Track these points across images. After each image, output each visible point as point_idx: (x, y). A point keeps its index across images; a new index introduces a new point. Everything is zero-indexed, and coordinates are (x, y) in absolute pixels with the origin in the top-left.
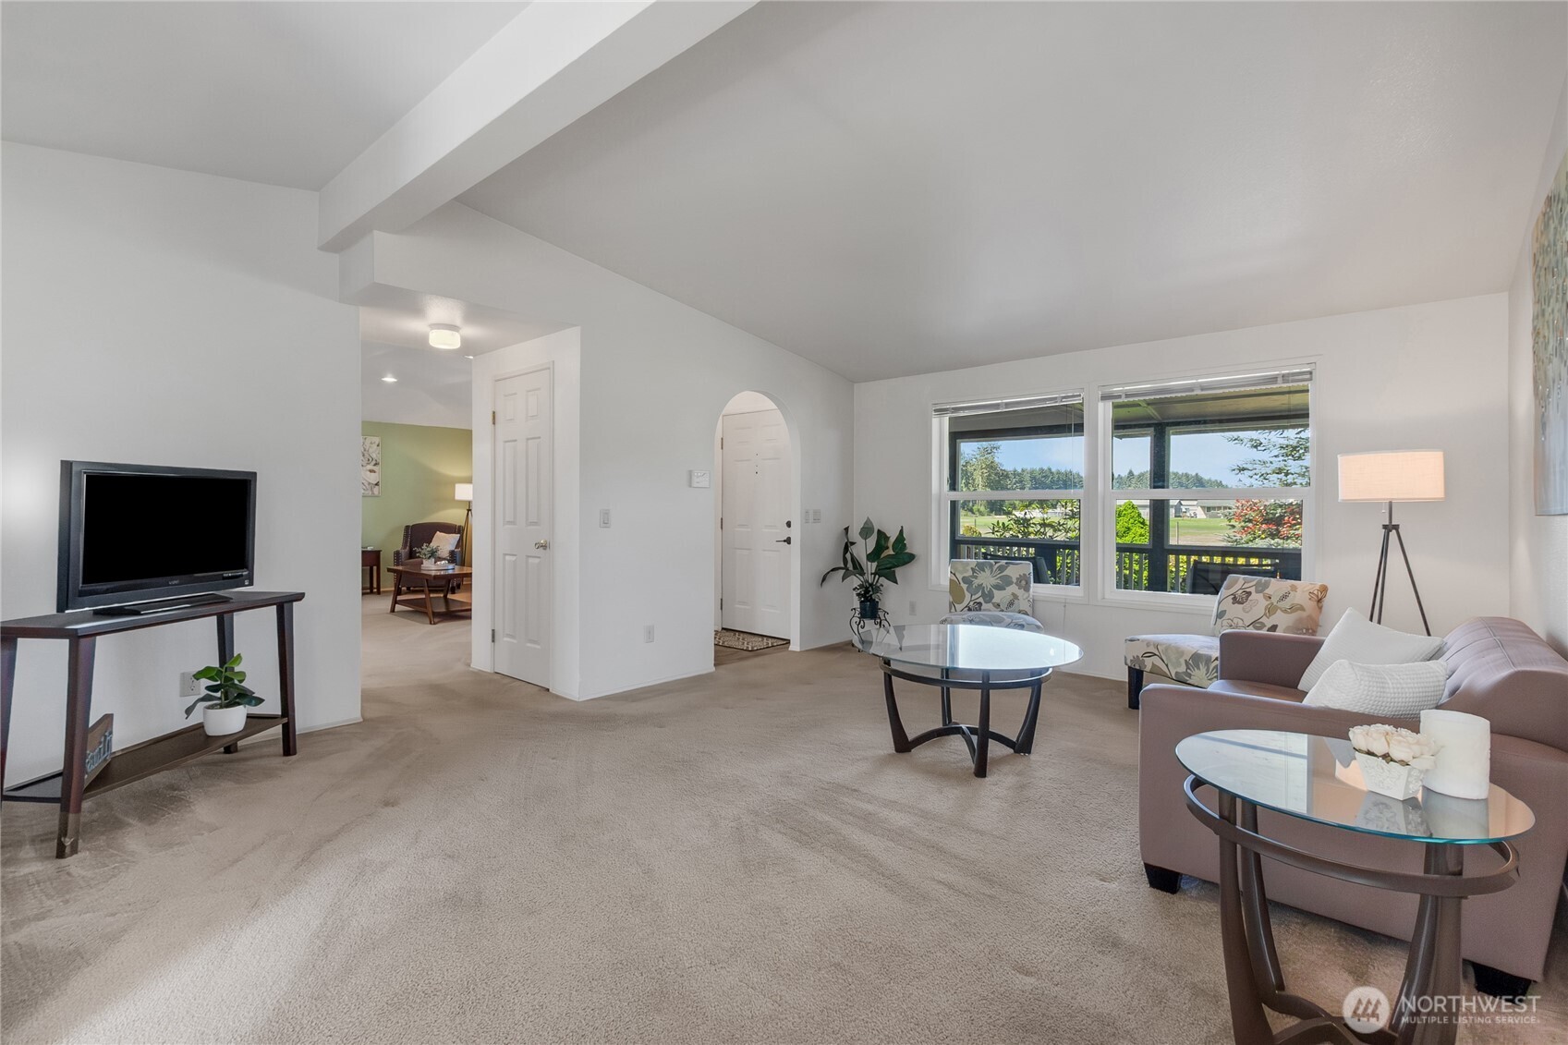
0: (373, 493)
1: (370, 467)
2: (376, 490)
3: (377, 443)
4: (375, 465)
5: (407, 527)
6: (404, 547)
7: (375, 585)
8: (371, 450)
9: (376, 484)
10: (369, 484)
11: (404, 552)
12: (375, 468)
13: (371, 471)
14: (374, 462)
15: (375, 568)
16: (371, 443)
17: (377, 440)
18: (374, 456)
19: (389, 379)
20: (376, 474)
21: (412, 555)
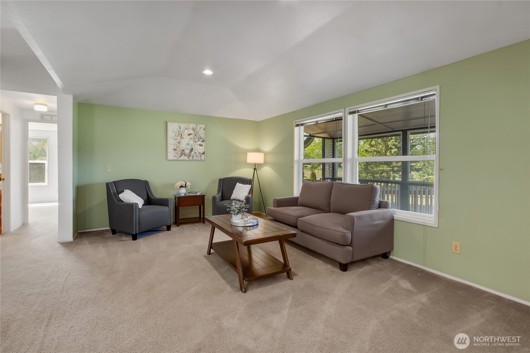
0: (201, 159)
1: (200, 143)
2: (203, 157)
3: (203, 128)
4: (203, 141)
5: (220, 180)
6: (218, 193)
7: (202, 217)
8: (200, 133)
9: (203, 153)
10: (199, 153)
11: (218, 196)
12: (203, 144)
13: (201, 145)
14: (202, 140)
15: (202, 206)
16: (200, 128)
17: (203, 126)
18: (202, 136)
19: (208, 72)
20: (203, 147)
21: (223, 198)
